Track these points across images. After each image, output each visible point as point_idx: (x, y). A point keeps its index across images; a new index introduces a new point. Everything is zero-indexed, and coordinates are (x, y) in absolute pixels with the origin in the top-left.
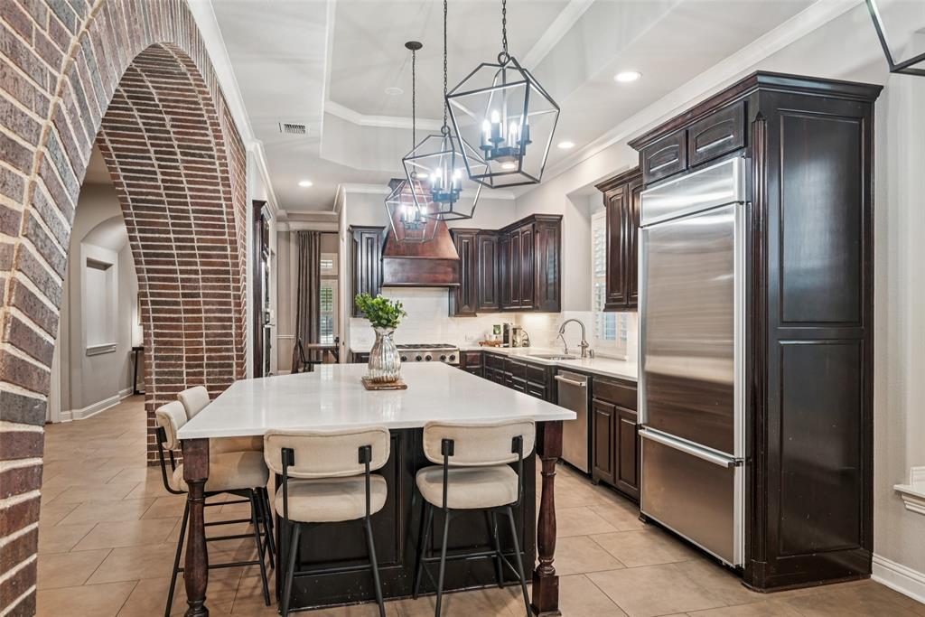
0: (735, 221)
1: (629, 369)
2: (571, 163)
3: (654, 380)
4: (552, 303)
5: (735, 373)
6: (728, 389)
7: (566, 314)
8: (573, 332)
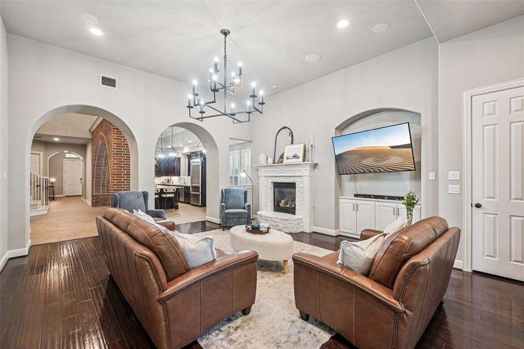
0: (200, 164)
1: (190, 185)
2: (182, 148)
3: (192, 187)
4: (179, 174)
5: (200, 185)
6: (199, 187)
7: (181, 176)
8: (182, 180)
